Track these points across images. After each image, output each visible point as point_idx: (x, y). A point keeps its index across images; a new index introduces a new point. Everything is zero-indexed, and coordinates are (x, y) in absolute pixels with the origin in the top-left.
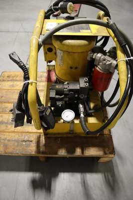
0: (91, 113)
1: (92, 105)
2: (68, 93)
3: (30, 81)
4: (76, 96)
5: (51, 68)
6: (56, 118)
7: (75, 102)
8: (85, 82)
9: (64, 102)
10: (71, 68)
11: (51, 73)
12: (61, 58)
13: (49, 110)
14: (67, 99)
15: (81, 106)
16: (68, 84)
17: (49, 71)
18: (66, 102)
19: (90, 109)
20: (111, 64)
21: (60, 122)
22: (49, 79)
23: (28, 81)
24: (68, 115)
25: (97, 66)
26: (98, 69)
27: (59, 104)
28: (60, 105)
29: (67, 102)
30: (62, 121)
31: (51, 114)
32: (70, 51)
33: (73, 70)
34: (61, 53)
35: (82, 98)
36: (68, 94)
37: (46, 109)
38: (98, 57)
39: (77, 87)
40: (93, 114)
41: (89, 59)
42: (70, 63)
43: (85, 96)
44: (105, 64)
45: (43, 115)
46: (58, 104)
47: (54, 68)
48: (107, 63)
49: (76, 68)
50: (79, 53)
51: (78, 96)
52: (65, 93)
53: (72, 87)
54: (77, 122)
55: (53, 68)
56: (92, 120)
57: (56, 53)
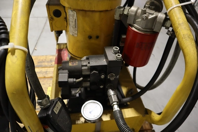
0: (126, 102)
1: (124, 90)
2: (88, 73)
3: (9, 47)
4: (103, 76)
5: (62, 47)
6: (73, 116)
7: (102, 87)
8: (116, 53)
9: (82, 89)
10: (90, 37)
11: (62, 52)
12: (74, 23)
13: (59, 105)
14: (88, 84)
15: (111, 92)
16: (88, 59)
17: (60, 51)
18: (86, 88)
19: (123, 97)
20: (156, 17)
21: (79, 122)
22: (59, 60)
23: (5, 47)
24: (92, 110)
25: (132, 26)
26: (133, 29)
27: (76, 92)
28: (78, 95)
29: (89, 89)
30: (82, 120)
31: (63, 110)
32: (87, 9)
33: (93, 41)
34: (73, 16)
35: (112, 79)
36: (88, 76)
37: (53, 103)
38: (132, 11)
39: (103, 62)
40: (128, 103)
41: (117, 17)
42: (88, 29)
43: (116, 76)
44: (147, 18)
45: (48, 115)
46: (73, 92)
47: (67, 47)
48: (149, 18)
49: (97, 37)
50: (101, 11)
51: (106, 77)
52: (83, 73)
53: (95, 62)
54: (106, 118)
55: (65, 46)
56: (129, 113)
57: (66, 18)
